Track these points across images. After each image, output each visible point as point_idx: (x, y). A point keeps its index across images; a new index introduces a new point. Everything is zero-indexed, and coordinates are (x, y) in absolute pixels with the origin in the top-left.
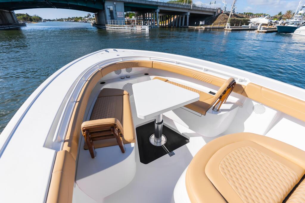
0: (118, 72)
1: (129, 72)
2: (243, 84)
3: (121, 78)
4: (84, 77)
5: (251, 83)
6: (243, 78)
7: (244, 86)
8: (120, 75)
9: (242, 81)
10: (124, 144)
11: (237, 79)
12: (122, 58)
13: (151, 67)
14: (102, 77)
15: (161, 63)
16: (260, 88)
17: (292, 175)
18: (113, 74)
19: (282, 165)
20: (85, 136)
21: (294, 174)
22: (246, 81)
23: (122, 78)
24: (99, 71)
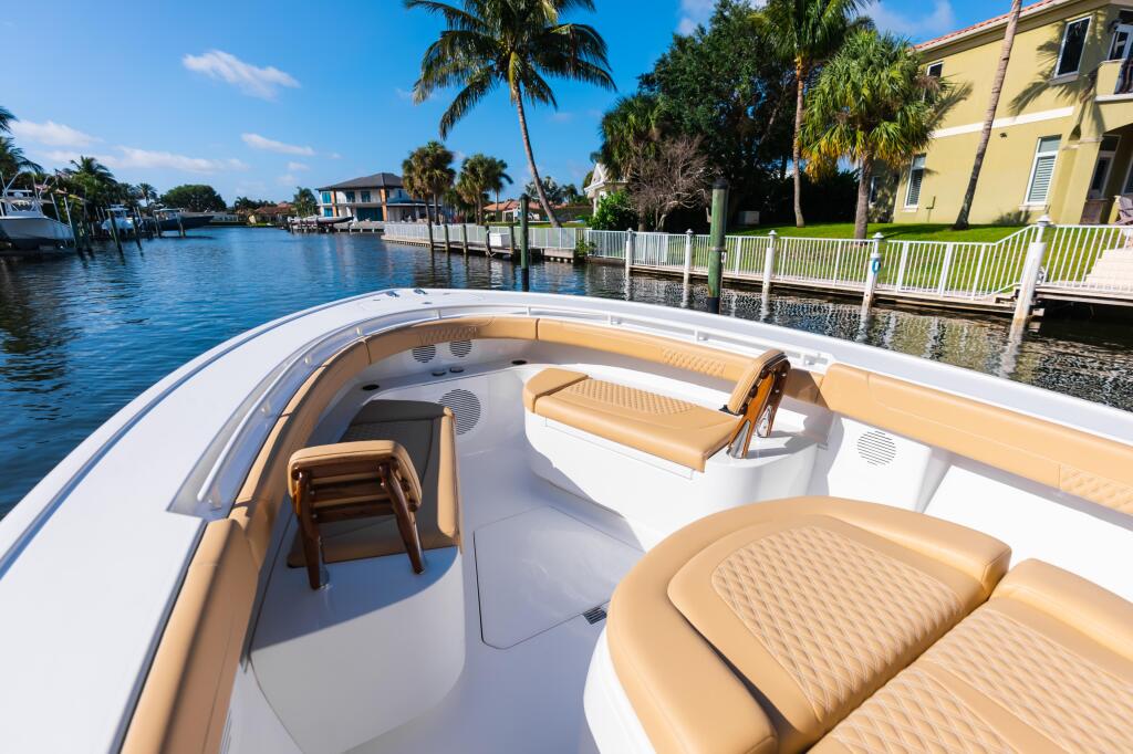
0: (424, 352)
1: (462, 355)
2: (817, 371)
3: (435, 375)
4: (309, 355)
5: (837, 364)
6: (814, 353)
7: (819, 375)
8: (432, 364)
9: (812, 361)
10: (423, 549)
11: (797, 355)
12: (439, 309)
13: (533, 336)
14: (370, 363)
15: (565, 325)
16: (864, 377)
17: (937, 594)
18: (407, 360)
19: (909, 570)
20: (298, 500)
21: (943, 592)
22: (824, 361)
23: (438, 374)
24: (362, 343)
